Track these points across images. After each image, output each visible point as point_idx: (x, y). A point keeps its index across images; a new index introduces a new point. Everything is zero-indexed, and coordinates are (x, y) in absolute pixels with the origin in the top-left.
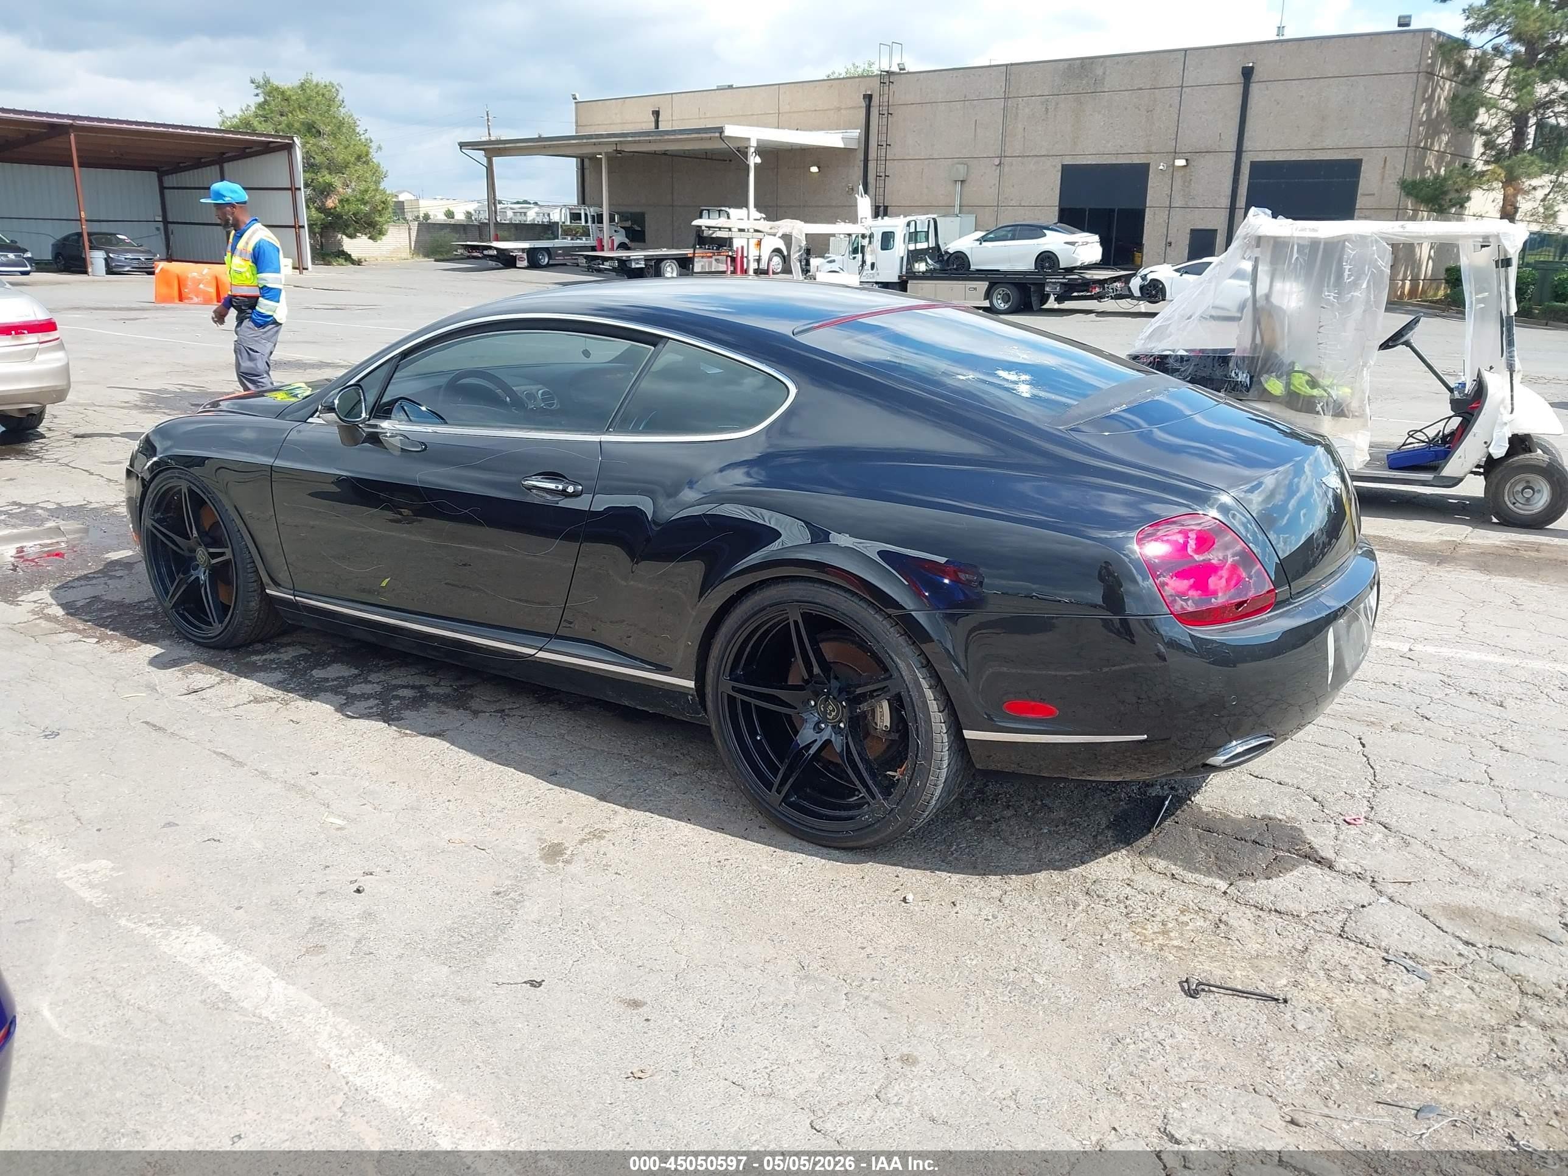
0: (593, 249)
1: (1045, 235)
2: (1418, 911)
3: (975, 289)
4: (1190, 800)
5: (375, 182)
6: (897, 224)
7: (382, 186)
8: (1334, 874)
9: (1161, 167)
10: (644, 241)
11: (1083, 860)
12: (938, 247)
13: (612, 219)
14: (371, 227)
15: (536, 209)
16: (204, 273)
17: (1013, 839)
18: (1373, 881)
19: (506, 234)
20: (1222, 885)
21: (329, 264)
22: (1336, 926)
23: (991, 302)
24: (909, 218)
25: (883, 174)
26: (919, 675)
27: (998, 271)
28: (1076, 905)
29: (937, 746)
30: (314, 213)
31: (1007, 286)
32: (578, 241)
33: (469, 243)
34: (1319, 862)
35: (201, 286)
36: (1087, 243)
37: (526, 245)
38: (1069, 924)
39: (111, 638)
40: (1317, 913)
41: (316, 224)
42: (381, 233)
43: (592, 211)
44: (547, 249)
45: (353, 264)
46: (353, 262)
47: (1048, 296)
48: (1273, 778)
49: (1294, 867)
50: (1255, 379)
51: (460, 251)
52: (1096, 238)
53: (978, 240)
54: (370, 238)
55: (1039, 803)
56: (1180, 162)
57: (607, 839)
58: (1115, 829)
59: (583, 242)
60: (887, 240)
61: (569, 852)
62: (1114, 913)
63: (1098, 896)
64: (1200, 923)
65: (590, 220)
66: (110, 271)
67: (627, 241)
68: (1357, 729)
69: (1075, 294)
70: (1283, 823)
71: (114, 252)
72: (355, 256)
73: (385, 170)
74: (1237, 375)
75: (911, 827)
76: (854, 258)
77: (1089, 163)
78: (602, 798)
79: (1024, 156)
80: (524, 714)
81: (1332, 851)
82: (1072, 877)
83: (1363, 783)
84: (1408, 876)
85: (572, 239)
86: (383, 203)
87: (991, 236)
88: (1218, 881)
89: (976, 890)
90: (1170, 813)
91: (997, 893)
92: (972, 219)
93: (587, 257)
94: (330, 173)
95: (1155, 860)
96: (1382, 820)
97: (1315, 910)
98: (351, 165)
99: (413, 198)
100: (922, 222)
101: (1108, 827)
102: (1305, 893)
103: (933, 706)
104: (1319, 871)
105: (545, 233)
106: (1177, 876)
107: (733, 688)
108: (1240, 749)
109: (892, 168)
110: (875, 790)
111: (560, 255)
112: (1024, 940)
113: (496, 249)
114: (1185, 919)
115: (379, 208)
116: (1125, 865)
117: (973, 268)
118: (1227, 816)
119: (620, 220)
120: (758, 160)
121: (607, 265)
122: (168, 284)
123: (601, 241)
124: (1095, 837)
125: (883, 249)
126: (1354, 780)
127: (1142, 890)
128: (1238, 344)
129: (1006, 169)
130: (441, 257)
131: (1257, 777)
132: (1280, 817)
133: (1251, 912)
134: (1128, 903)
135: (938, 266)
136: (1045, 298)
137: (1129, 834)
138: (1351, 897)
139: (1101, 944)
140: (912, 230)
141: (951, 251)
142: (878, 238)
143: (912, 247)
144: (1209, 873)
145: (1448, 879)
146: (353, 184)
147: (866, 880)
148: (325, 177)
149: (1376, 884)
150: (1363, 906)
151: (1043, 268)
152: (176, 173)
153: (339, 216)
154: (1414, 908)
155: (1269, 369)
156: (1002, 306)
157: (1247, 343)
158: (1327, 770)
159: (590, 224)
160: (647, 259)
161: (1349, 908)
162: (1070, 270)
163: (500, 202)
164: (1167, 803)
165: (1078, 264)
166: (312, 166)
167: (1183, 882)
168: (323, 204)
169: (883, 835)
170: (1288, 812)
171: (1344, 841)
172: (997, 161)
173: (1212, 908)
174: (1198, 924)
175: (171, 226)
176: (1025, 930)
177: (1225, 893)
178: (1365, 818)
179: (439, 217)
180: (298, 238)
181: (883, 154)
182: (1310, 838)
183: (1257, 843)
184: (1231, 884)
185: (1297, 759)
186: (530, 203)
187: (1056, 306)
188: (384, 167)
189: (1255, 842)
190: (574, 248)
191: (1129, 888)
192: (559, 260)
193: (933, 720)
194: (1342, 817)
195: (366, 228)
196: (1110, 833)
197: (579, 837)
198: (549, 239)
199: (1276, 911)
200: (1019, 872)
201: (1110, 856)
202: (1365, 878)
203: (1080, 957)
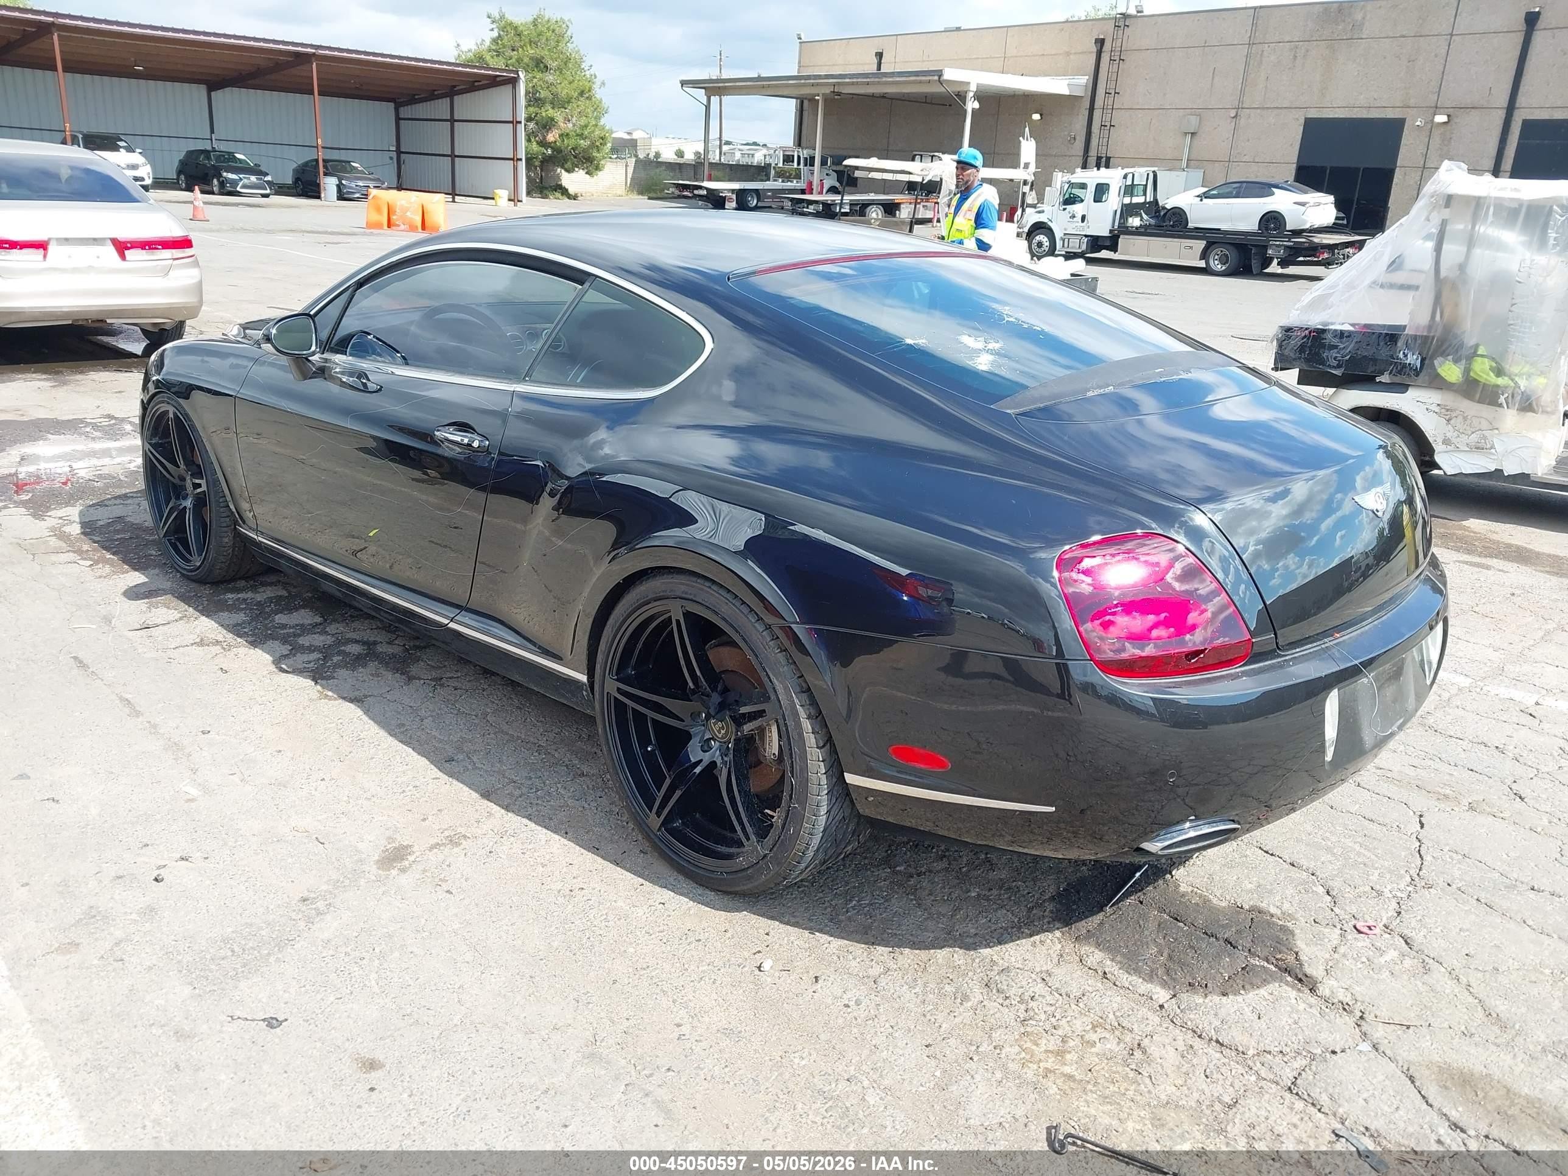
0: (803, 192)
1: (1273, 194)
2: (1405, 1068)
3: (1191, 248)
4: (1170, 873)
5: (595, 118)
6: (1113, 177)
7: (602, 122)
8: (1313, 1000)
9: (1418, 123)
10: (856, 186)
11: (1001, 937)
12: (1156, 201)
13: (824, 163)
14: (587, 161)
15: (764, 151)
16: (412, 200)
17: (928, 901)
18: (1361, 1018)
19: (719, 174)
20: (1162, 995)
21: (545, 197)
22: (1288, 1074)
23: (1207, 263)
24: (1127, 170)
25: (1108, 124)
26: (796, 701)
27: (1219, 230)
28: (965, 998)
29: (813, 788)
30: (535, 147)
31: (1228, 246)
32: (789, 184)
33: (681, 182)
34: (1300, 980)
35: (408, 214)
36: (1319, 204)
37: (736, 186)
38: (944, 1026)
39: (106, 561)
40: (1269, 1053)
41: (536, 158)
42: (598, 168)
43: (805, 153)
44: (757, 191)
45: (569, 198)
46: (569, 197)
47: (1271, 260)
48: (1286, 857)
49: (1265, 982)
50: (1427, 362)
51: (671, 190)
52: (1331, 198)
53: (1198, 196)
54: (587, 173)
55: (983, 856)
56: (1441, 118)
57: (462, 847)
58: (1060, 903)
59: (793, 184)
60: (1101, 191)
61: (411, 858)
62: (1008, 1016)
63: (998, 991)
64: (1112, 1045)
65: (802, 161)
66: (341, 197)
67: (837, 185)
68: (1420, 802)
69: (1301, 259)
70: (1274, 919)
71: (347, 179)
72: (571, 191)
73: (606, 106)
74: (1406, 356)
75: (785, 879)
76: (1064, 209)
77: (1336, 116)
78: (486, 795)
79: (1263, 108)
80: (459, 685)
81: (1322, 968)
82: (977, 960)
83: (1402, 877)
84: (1411, 1017)
85: (783, 182)
86: (602, 138)
87: (1214, 192)
88: (1158, 989)
89: (854, 963)
90: (1138, 887)
91: (876, 970)
92: (1198, 175)
93: (792, 200)
94: (553, 108)
95: (1092, 949)
96: (1406, 932)
97: (1267, 1050)
98: (573, 100)
99: (646, 136)
100: (1141, 175)
101: (1052, 898)
102: (1262, 1024)
103: (811, 740)
104: (1293, 994)
105: (759, 175)
106: (1109, 976)
107: (618, 689)
108: (1192, 834)
109: (1118, 117)
110: (749, 829)
111: (769, 197)
112: (880, 1040)
113: (706, 189)
114: (1094, 1037)
115: (598, 144)
116: (1051, 952)
117: (1191, 225)
118: (1206, 901)
119: (833, 163)
120: (976, 105)
121: (811, 209)
122: (378, 210)
123: (810, 184)
124: (1030, 910)
125: (1095, 201)
126: (1390, 872)
127: (1057, 990)
128: (1411, 320)
129: (1243, 122)
130: (654, 195)
131: (1267, 852)
132: (1273, 910)
133: (1183, 1038)
134: (1032, 1004)
135: (1153, 222)
136: (1267, 262)
137: (1074, 911)
138: (1322, 1037)
139: (971, 1059)
140: (1129, 182)
141: (1168, 207)
142: (1091, 189)
143: (1127, 200)
144: (1150, 977)
145: (1463, 1028)
146: (574, 119)
147: (729, 935)
148: (548, 112)
149: (1363, 1023)
150: (1334, 1052)
151: (1267, 229)
152: (411, 104)
153: (558, 150)
154: (1400, 1064)
155: (1444, 351)
156: (1219, 267)
157: (1423, 319)
158: (1359, 854)
159: (801, 166)
160: (852, 204)
161: (1315, 1051)
162: (1297, 233)
163: (728, 143)
164: (1138, 875)
165: (1307, 226)
166: (537, 100)
167: (1114, 984)
168: (545, 137)
169: (756, 884)
170: (1286, 906)
171: (1344, 955)
172: (1233, 113)
173: (1135, 1027)
174: (1108, 1046)
175: (403, 156)
176: (887, 1025)
177: (1161, 1007)
178: (1385, 926)
179: (668, 156)
180: (515, 169)
181: (1110, 103)
182: (1300, 944)
183: (1230, 943)
184: (1174, 996)
185: (1328, 834)
186: (759, 145)
187: (1280, 271)
188: (606, 103)
189: (1227, 941)
190: (783, 191)
191: (1041, 985)
192: (767, 202)
193: (809, 757)
194: (1354, 922)
195: (583, 163)
196: (1050, 907)
197: (433, 841)
198: (762, 180)
199: (1217, 1041)
200: (915, 945)
201: (1037, 938)
202: (1351, 1012)
203: (938, 1074)
